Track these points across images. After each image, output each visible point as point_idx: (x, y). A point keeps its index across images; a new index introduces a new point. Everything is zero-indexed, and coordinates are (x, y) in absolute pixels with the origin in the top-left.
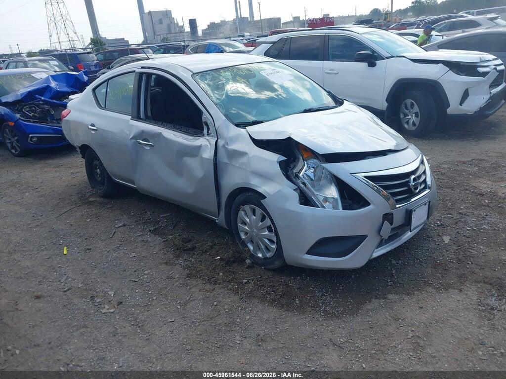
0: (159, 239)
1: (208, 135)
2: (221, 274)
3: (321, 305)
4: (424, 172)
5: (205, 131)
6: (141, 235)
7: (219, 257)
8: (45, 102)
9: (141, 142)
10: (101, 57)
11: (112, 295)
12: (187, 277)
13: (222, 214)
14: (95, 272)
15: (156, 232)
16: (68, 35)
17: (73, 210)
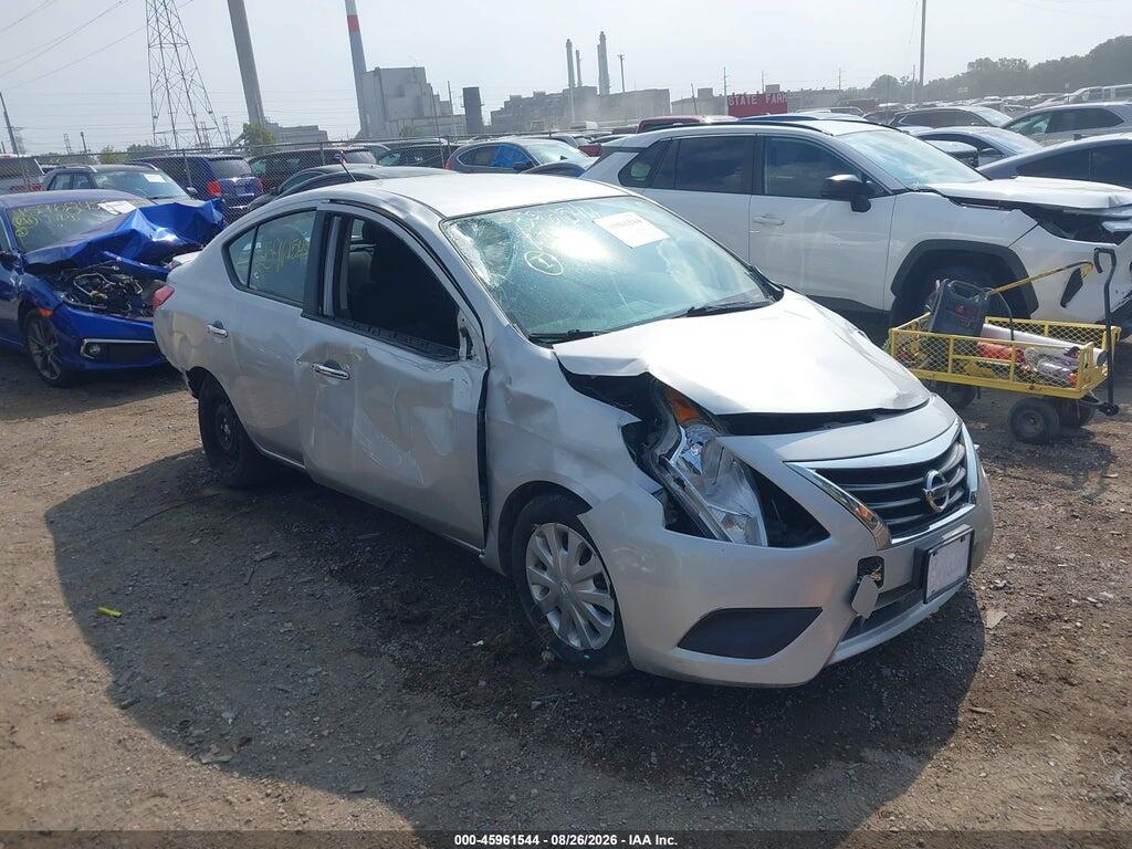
0: (348, 593)
1: (469, 358)
2: (482, 683)
3: (708, 769)
4: (963, 463)
5: (463, 350)
6: (309, 581)
7: (481, 642)
8: (125, 269)
9: (322, 367)
10: (261, 167)
11: (230, 721)
12: (405, 685)
13: (493, 538)
14: (198, 663)
15: (343, 576)
16: (194, 115)
17: (165, 514)
